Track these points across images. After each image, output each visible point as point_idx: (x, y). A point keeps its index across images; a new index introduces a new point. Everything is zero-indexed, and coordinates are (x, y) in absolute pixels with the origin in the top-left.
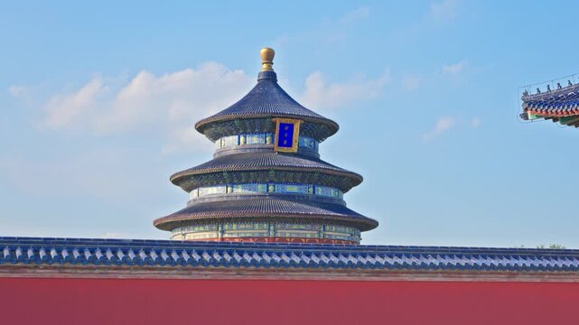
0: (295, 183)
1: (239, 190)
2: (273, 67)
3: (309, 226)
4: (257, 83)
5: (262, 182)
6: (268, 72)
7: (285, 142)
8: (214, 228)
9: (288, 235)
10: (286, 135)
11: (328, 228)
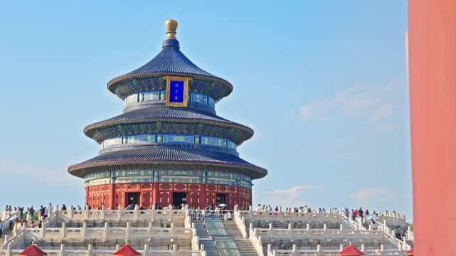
0: (182, 134)
1: (132, 141)
2: (176, 36)
3: (191, 172)
4: (162, 49)
5: (152, 134)
6: (171, 40)
7: (176, 98)
8: (108, 175)
9: (170, 181)
10: (177, 92)
11: (210, 174)
